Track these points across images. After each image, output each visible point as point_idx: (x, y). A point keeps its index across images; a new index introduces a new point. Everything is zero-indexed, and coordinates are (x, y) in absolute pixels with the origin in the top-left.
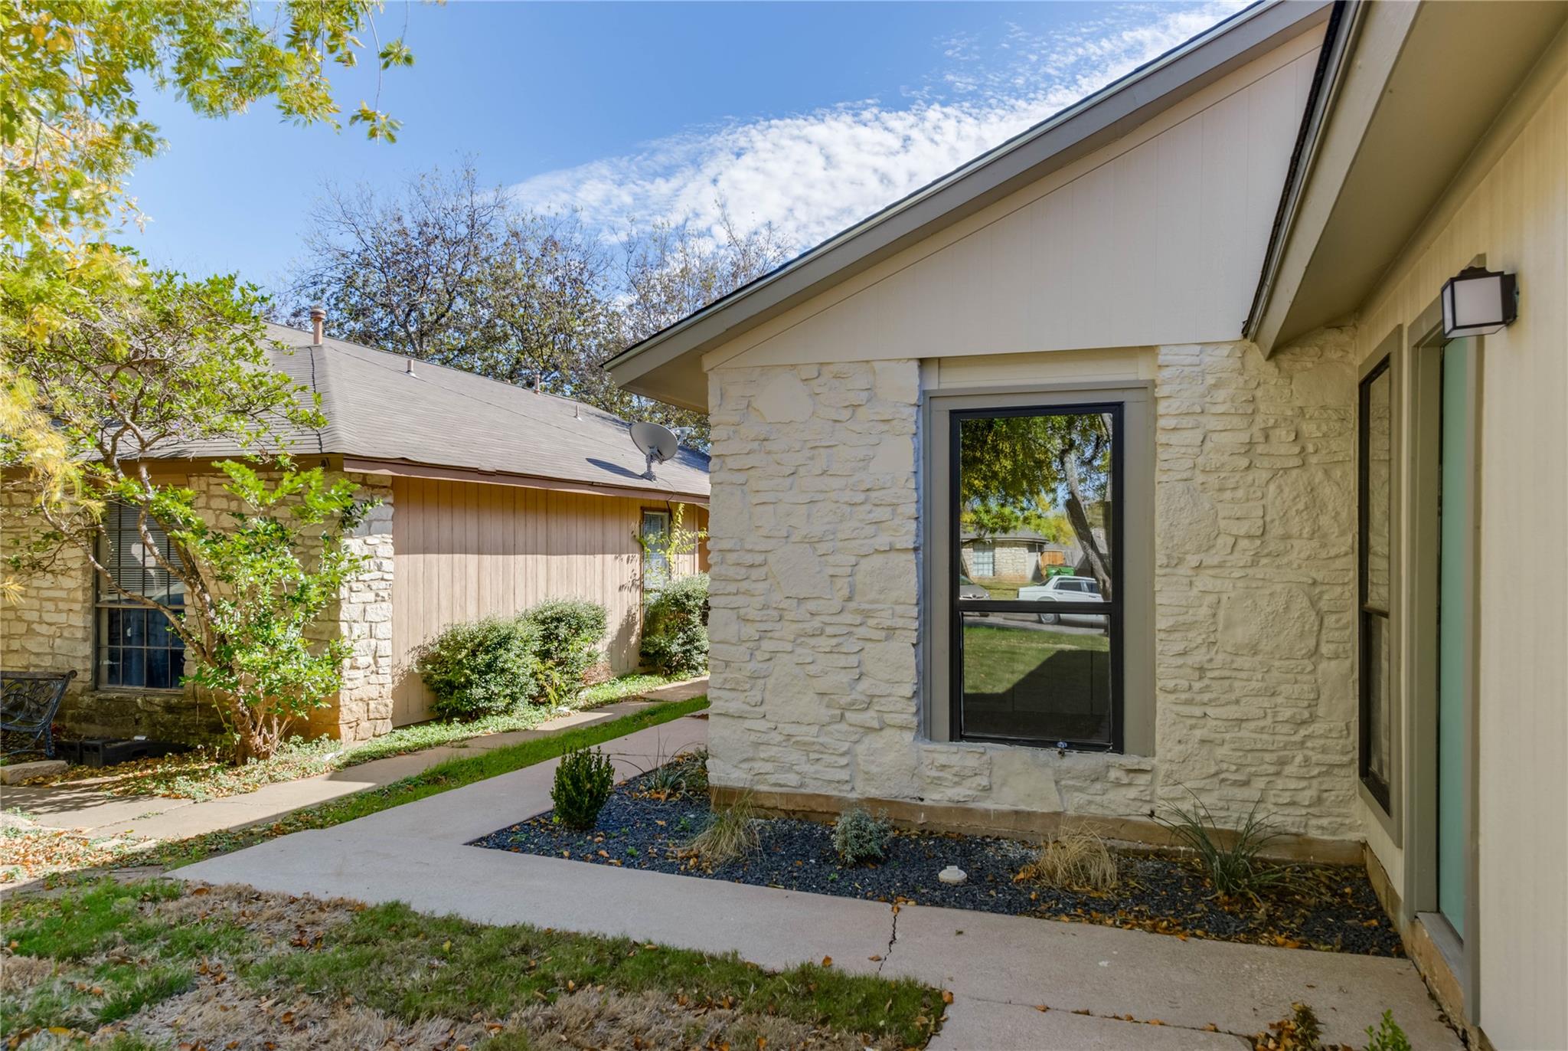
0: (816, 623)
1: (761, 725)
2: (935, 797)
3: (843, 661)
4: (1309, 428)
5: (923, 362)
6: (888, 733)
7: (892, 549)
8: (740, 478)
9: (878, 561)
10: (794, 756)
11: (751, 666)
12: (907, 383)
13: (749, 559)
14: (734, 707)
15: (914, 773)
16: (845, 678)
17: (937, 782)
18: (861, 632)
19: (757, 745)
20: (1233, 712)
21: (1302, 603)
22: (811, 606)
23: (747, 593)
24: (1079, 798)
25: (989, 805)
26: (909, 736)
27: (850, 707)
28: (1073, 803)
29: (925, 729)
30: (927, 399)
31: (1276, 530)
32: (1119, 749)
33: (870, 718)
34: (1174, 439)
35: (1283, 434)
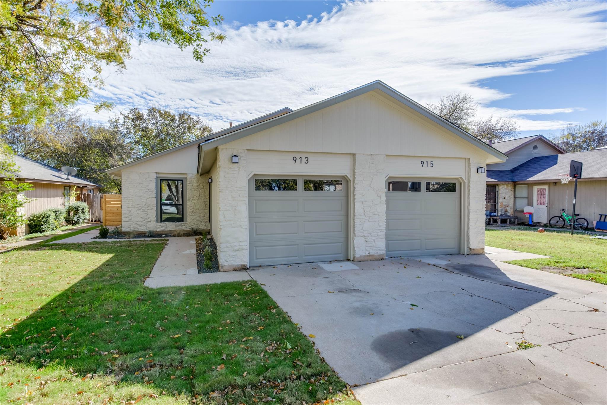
0: (140, 208)
1: (131, 222)
2: (158, 230)
3: (145, 213)
4: (204, 184)
5: (156, 173)
6: (152, 222)
7: (152, 197)
8: (127, 187)
9: (150, 199)
10: (137, 226)
11: (130, 214)
12: (154, 176)
13: (129, 199)
14: (127, 220)
15: (156, 227)
16: (145, 215)
17: (159, 228)
18: (147, 209)
19: (131, 225)
20: (196, 216)
21: (203, 203)
22: (140, 205)
23: (129, 204)
24: (178, 228)
25: (166, 230)
26: (155, 222)
27: (146, 219)
28: (177, 229)
29: (157, 221)
30: (157, 177)
31: (201, 195)
32: (183, 222)
33: (149, 220)
34: (189, 185)
35: (201, 185)
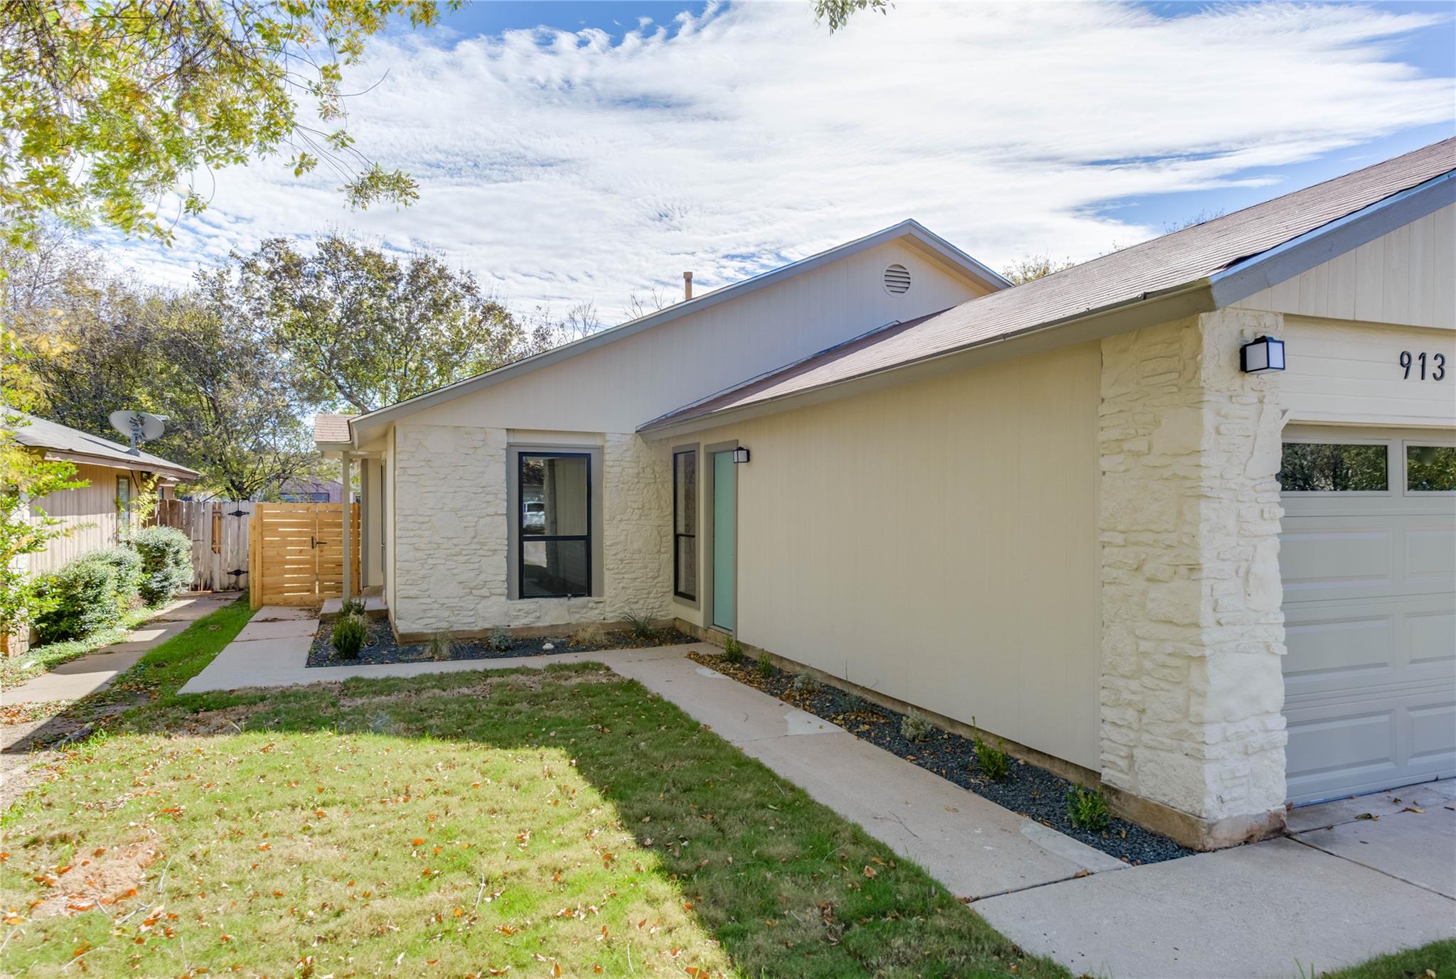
0: (457, 549)
1: (428, 600)
2: (516, 624)
3: (471, 566)
4: (657, 468)
5: (507, 430)
6: (493, 598)
7: (497, 514)
8: (415, 479)
9: (488, 519)
10: (446, 614)
11: (423, 572)
12: (503, 438)
13: (421, 519)
15: (506, 614)
16: (472, 574)
17: (517, 617)
18: (481, 552)
19: (425, 610)
20: (634, 575)
21: (655, 533)
22: (455, 541)
23: (419, 536)
24: (578, 616)
25: (540, 624)
26: (503, 599)
27: (475, 588)
29: (509, 597)
30: (510, 445)
31: (647, 506)
32: (590, 595)
33: (485, 592)
34: (612, 470)
35: (648, 470)
